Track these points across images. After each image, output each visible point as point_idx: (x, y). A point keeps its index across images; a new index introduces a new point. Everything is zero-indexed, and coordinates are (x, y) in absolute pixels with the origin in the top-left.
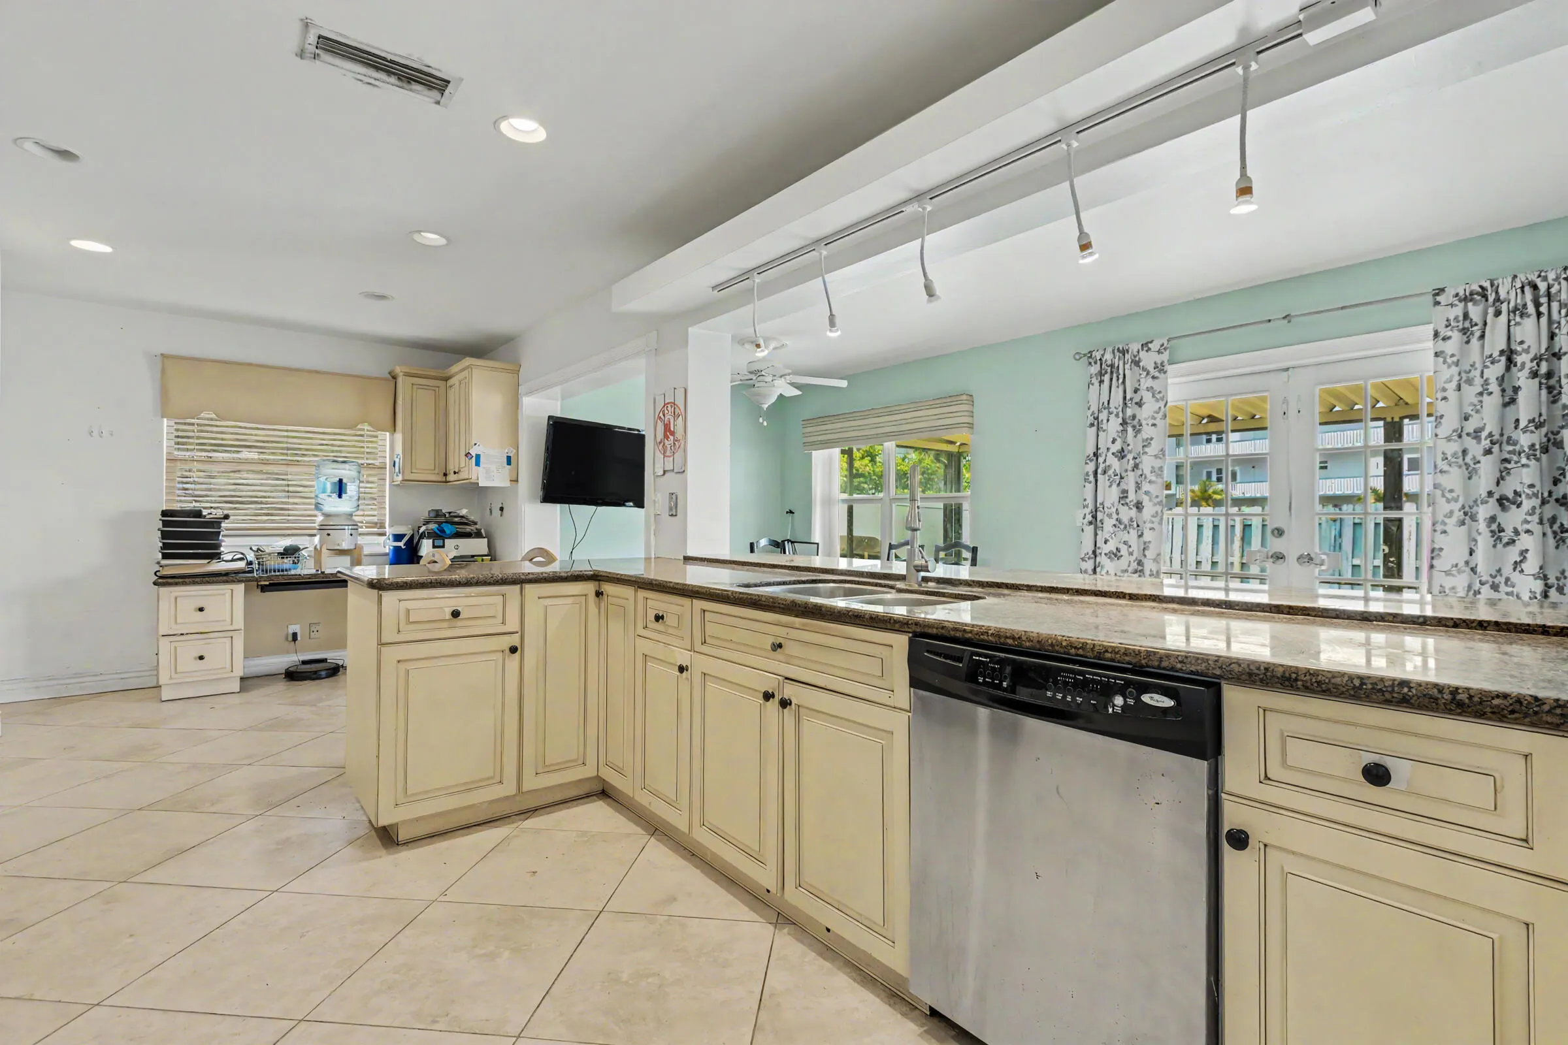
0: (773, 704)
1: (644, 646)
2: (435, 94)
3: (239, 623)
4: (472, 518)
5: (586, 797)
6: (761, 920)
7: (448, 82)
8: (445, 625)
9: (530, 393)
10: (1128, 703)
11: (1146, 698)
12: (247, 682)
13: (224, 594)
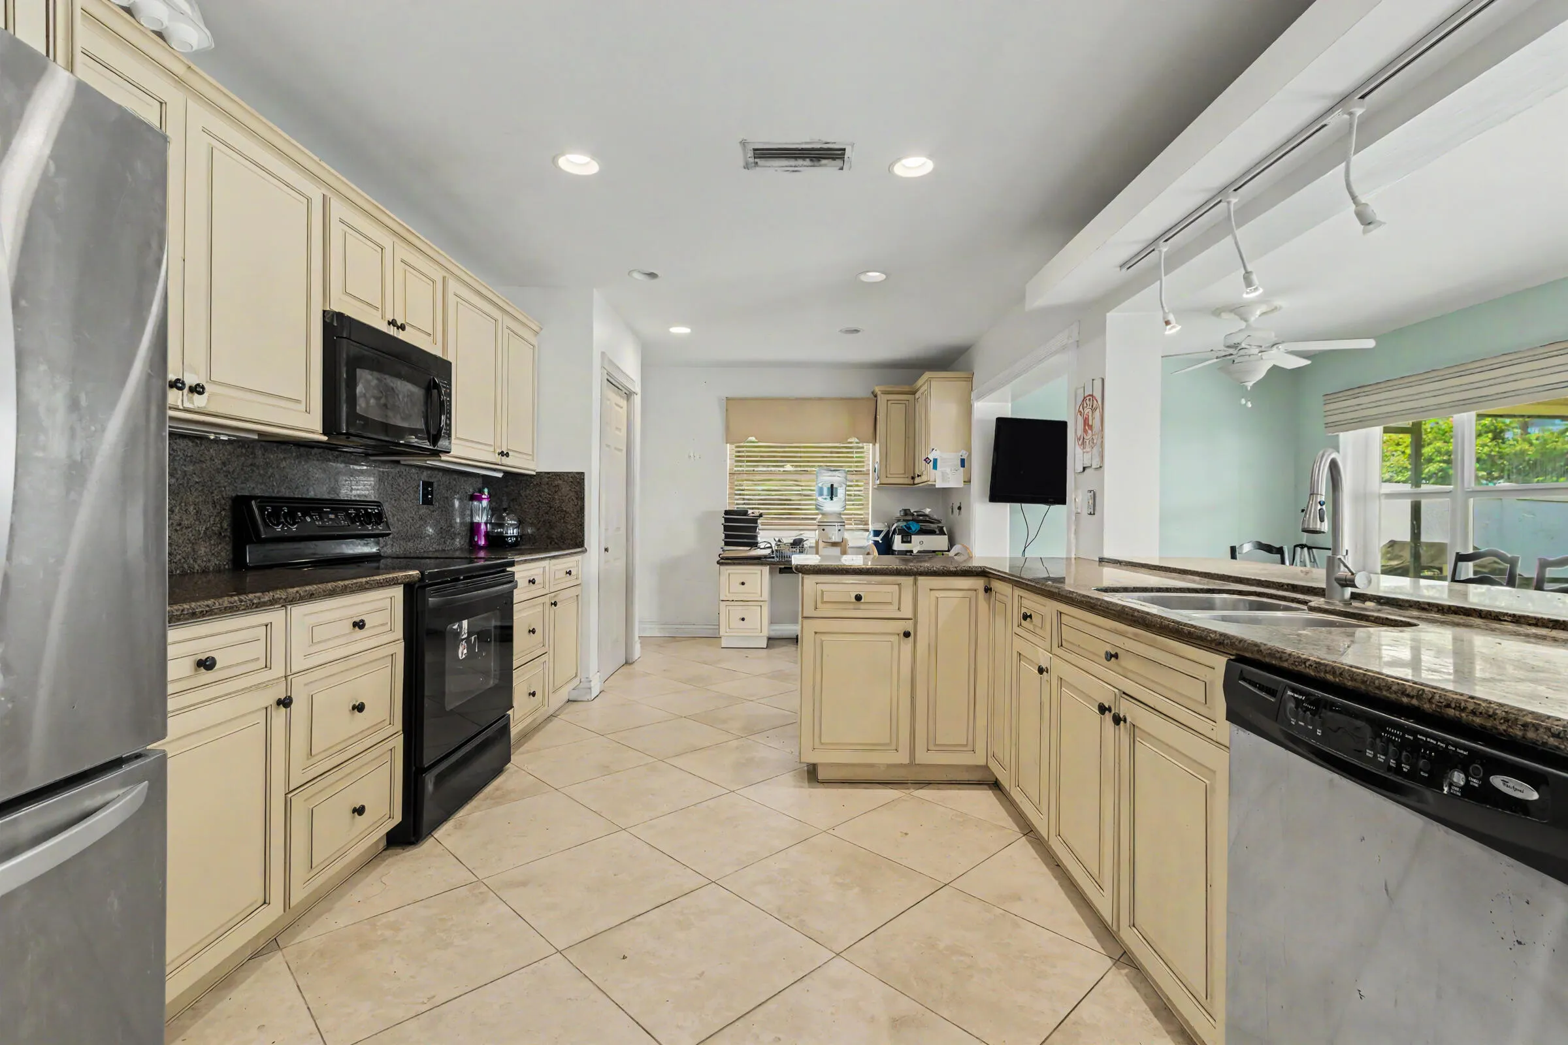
0: (1108, 717)
1: (1019, 645)
2: (839, 163)
3: (766, 595)
4: (935, 517)
5: (979, 784)
6: (1103, 951)
7: (844, 150)
8: (851, 606)
9: (979, 397)
10: (1471, 783)
11: (1497, 781)
12: (772, 641)
13: (756, 573)
